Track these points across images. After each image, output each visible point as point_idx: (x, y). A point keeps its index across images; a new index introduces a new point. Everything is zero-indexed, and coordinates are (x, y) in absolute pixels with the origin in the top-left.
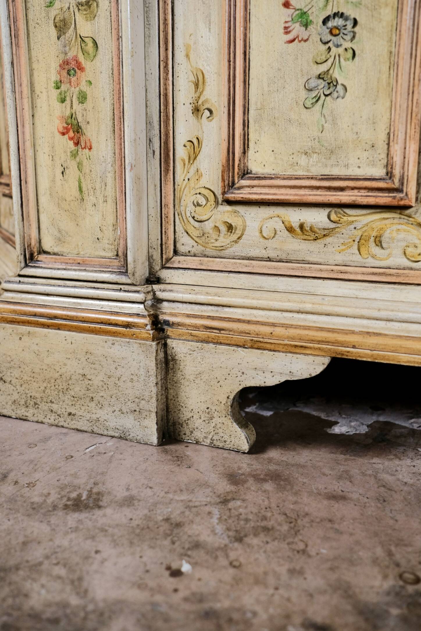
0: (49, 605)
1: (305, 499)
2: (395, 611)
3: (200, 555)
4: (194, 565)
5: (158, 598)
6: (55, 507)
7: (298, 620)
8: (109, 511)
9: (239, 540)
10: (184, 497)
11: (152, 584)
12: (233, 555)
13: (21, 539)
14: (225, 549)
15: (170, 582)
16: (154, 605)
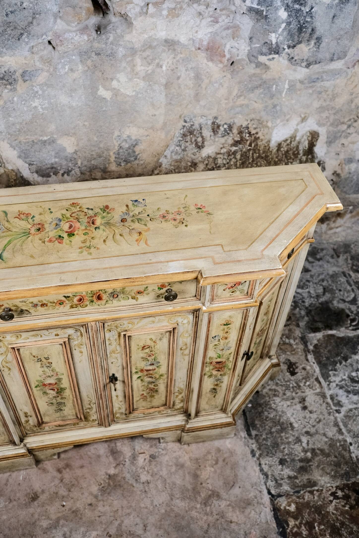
0: (47, 525)
1: (77, 471)
2: (99, 494)
3: (65, 499)
4: (65, 502)
5: (64, 513)
6: (30, 503)
7: (87, 505)
8: (41, 497)
9: (70, 491)
10: (53, 484)
11: (61, 511)
12: (71, 495)
13: (30, 515)
14: (68, 495)
15: (64, 509)
16: (64, 515)
